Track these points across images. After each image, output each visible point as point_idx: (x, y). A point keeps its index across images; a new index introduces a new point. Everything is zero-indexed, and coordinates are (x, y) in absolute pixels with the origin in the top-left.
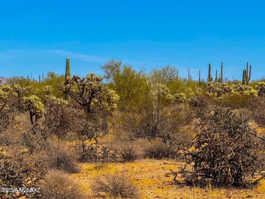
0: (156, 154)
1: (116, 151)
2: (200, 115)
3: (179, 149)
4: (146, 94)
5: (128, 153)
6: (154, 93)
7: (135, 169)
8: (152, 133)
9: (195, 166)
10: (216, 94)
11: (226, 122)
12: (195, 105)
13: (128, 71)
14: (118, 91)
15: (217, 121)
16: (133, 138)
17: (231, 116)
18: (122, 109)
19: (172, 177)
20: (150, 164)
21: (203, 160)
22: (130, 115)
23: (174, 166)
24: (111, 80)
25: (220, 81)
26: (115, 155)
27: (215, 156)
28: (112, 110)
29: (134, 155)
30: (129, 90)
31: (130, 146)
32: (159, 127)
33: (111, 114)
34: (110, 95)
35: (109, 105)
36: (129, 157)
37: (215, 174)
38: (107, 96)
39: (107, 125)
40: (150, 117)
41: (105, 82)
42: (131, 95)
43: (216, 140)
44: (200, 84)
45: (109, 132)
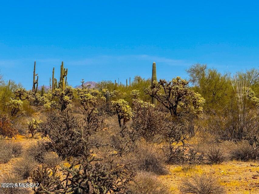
0: (243, 157)
1: (203, 153)
4: (231, 97)
5: (215, 155)
6: (240, 96)
7: (222, 171)
8: (238, 135)
13: (213, 75)
14: (204, 93)
16: (219, 140)
18: (208, 112)
20: (238, 166)
22: (216, 117)
24: (197, 84)
26: (202, 157)
28: (198, 113)
29: (221, 157)
30: (214, 93)
31: (217, 148)
33: (197, 116)
34: (196, 98)
35: (195, 108)
36: (216, 159)
38: (193, 99)
39: (193, 128)
40: (236, 120)
41: (191, 86)
42: (217, 98)
45: (196, 135)
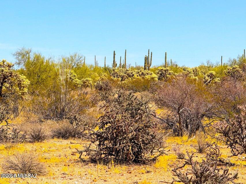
0: (63, 135)
1: (26, 132)
2: (105, 98)
3: (85, 130)
4: (54, 79)
5: (37, 134)
6: (62, 78)
7: (44, 149)
8: (60, 115)
9: (99, 145)
10: (120, 79)
11: (129, 104)
12: (101, 89)
13: (38, 58)
14: (29, 76)
15: (120, 103)
16: (42, 120)
17: (133, 99)
18: (33, 93)
19: (78, 155)
20: (58, 144)
21: (106, 139)
22: (40, 98)
23: (79, 144)
24: (22, 67)
25: (124, 66)
26: (25, 136)
27: (117, 135)
28: (23, 94)
29: (43, 135)
30: (39, 76)
31: (39, 127)
32: (67, 110)
33: (22, 98)
34: (21, 80)
35: (20, 89)
36: (38, 138)
37: (118, 152)
38: (18, 81)
39: (18, 108)
40: (58, 100)
41: (16, 69)
42: (41, 80)
43: (118, 121)
44: (106, 69)
45: (20, 115)
